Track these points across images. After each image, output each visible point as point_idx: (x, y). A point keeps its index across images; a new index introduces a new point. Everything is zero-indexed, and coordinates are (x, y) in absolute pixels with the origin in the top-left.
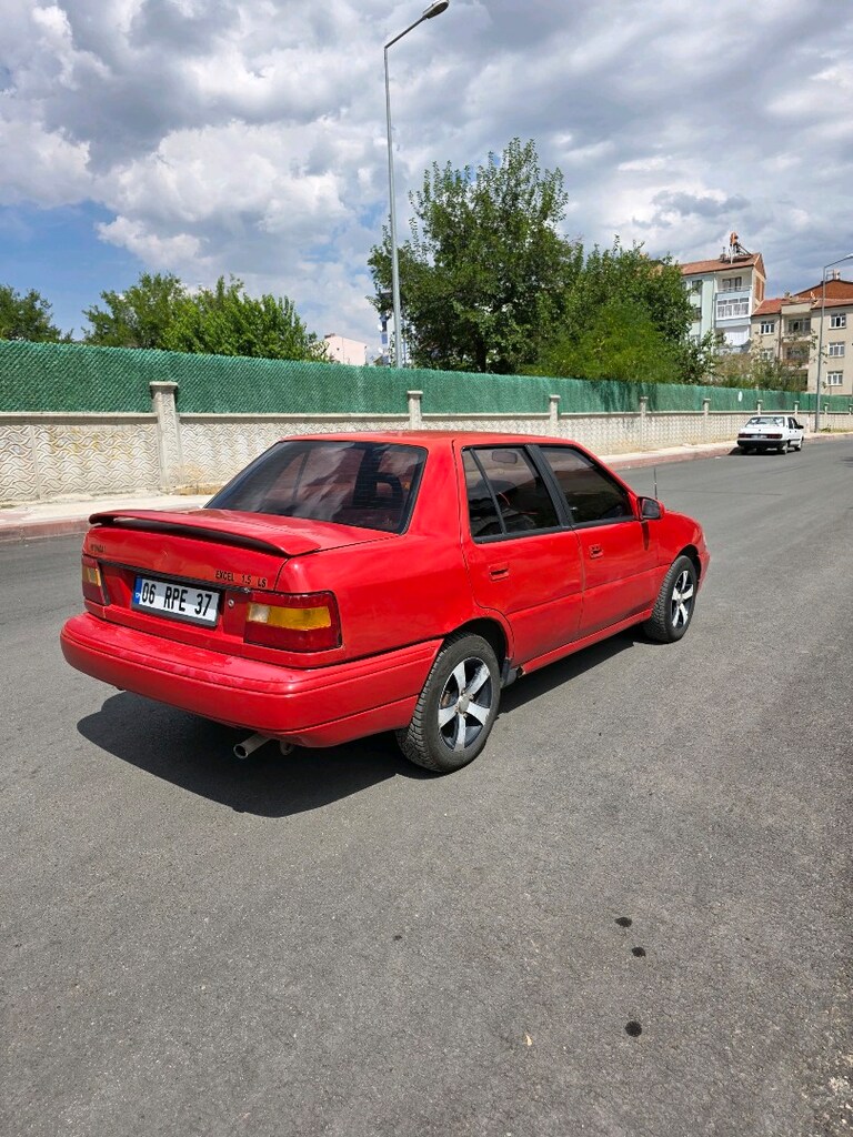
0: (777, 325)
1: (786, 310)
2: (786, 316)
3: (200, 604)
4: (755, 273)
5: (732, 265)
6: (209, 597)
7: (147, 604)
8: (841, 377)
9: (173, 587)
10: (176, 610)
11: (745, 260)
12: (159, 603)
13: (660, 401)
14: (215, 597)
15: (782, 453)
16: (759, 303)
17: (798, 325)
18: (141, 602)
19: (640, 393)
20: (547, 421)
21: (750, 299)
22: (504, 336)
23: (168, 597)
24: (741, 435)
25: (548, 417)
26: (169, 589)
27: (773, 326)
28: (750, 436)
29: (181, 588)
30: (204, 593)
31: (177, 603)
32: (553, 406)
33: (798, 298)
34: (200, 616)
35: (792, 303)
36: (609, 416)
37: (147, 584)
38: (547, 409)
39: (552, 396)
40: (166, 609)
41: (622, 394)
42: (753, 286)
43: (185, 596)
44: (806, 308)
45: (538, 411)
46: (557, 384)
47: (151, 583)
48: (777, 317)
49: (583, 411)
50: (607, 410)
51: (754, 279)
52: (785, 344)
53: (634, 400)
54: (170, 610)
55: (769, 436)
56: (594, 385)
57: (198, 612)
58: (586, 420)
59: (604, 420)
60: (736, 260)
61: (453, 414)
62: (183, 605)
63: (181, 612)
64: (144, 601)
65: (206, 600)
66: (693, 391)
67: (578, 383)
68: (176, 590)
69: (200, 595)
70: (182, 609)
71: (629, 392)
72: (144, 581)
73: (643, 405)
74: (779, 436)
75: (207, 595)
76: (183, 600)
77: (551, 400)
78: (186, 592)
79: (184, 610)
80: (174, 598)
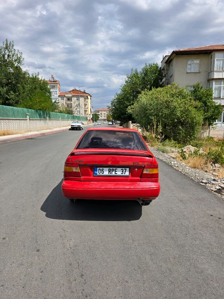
0: (64, 98)
1: (66, 95)
2: (66, 97)
3: (123, 171)
4: (58, 85)
5: (52, 82)
6: (126, 169)
7: (101, 174)
8: (80, 112)
9: (111, 168)
10: (113, 173)
11: (56, 82)
12: (106, 173)
13: (51, 116)
14: (128, 169)
15: (81, 130)
16: (60, 93)
17: (69, 99)
18: (98, 174)
19: (47, 114)
20: (27, 121)
21: (58, 91)
22: (9, 95)
23: (109, 171)
24: (72, 126)
25: (27, 120)
26: (109, 169)
27: (63, 99)
28: (74, 126)
29: (114, 168)
30: (123, 169)
32: (28, 116)
33: (68, 93)
34: (123, 174)
35: (67, 94)
36: (41, 120)
38: (26, 117)
39: (28, 114)
40: (110, 174)
41: (43, 114)
42: (58, 88)
43: (116, 170)
44: (70, 95)
45: (24, 118)
46: (28, 110)
47: (101, 168)
48: (64, 97)
49: (35, 118)
50: (40, 118)
51: (58, 87)
52: (67, 104)
53: (46, 116)
54: (111, 174)
55: (78, 126)
56: (37, 111)
58: (36, 121)
59: (40, 121)
60: (53, 81)
61: (2, 118)
62: (116, 172)
65: (124, 170)
66: (57, 114)
67: (33, 110)
68: (113, 169)
71: (44, 114)
72: (98, 168)
73: (48, 117)
74: (80, 126)
75: (124, 169)
76: (115, 171)
77: (27, 115)
78: (117, 169)
79: (117, 174)
80: (112, 171)
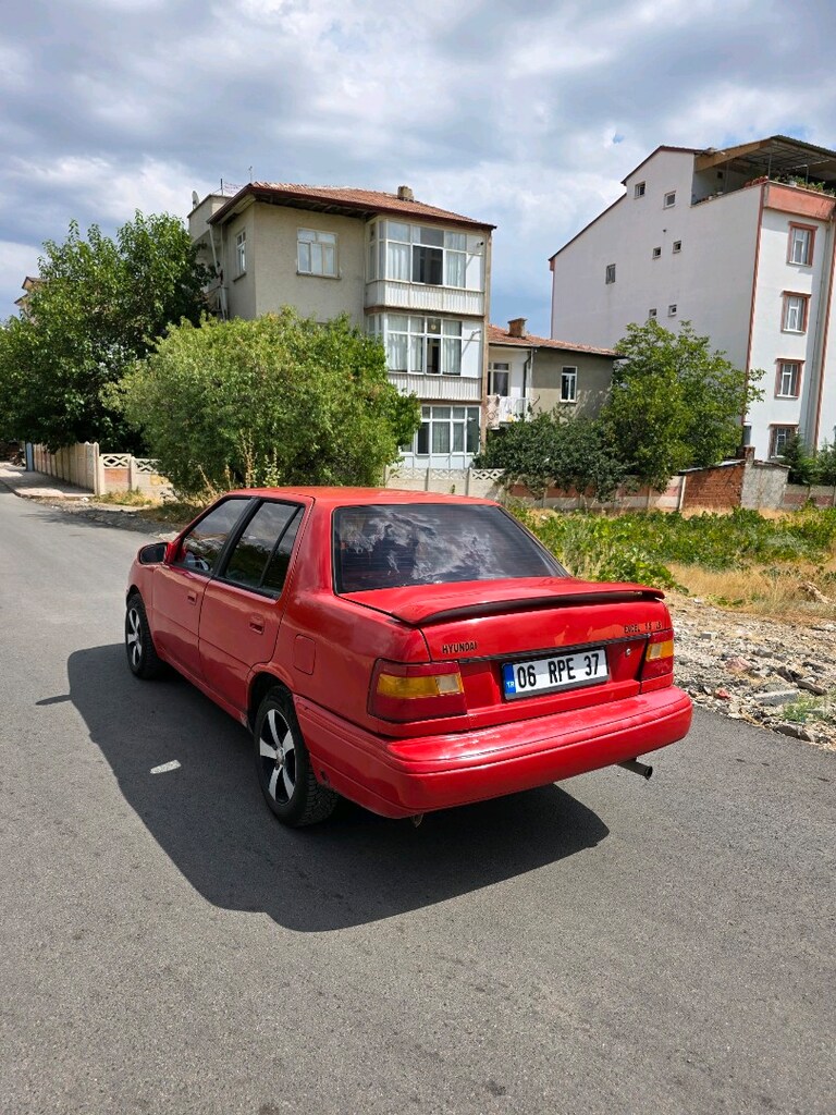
3: (589, 666)
6: (596, 656)
7: (528, 688)
9: (556, 660)
10: (565, 680)
12: (543, 681)
14: (602, 653)
18: (519, 689)
23: (552, 673)
26: (550, 664)
29: (564, 658)
30: (590, 654)
31: (565, 674)
34: (592, 676)
37: (522, 668)
40: (554, 684)
43: (570, 664)
47: (525, 666)
54: (559, 683)
57: (588, 674)
62: (572, 673)
63: (572, 681)
64: (523, 687)
65: (593, 660)
68: (562, 661)
69: (587, 657)
70: (571, 677)
72: (516, 667)
75: (593, 656)
76: (570, 669)
78: (572, 659)
79: (574, 677)
80: (561, 670)
